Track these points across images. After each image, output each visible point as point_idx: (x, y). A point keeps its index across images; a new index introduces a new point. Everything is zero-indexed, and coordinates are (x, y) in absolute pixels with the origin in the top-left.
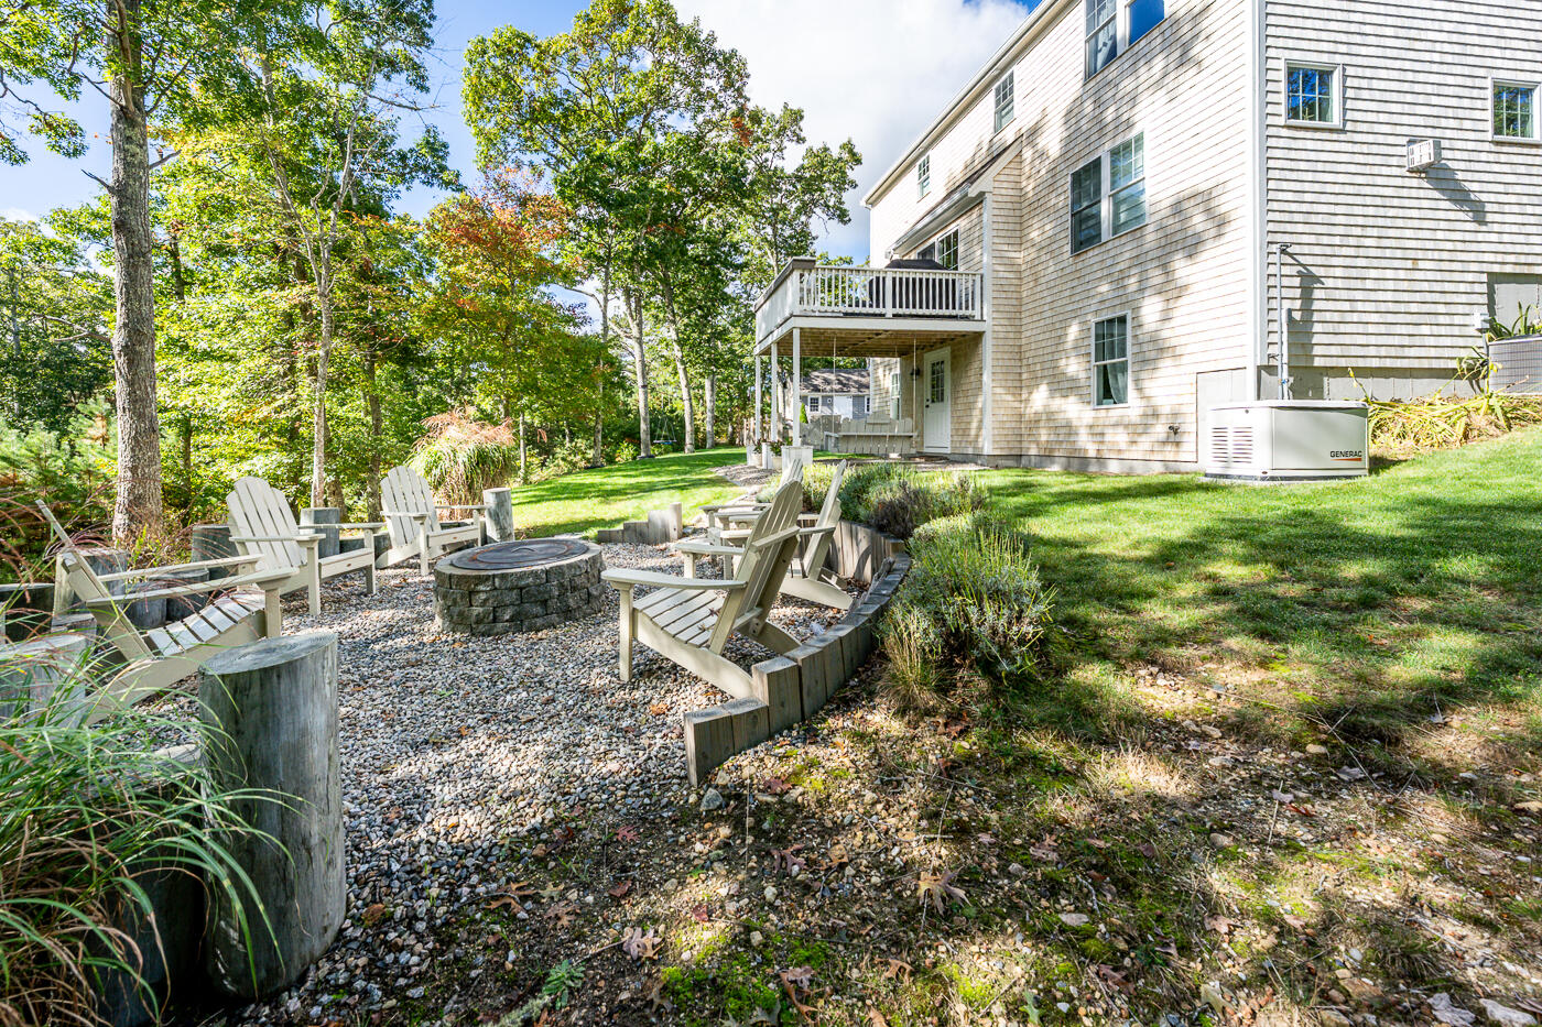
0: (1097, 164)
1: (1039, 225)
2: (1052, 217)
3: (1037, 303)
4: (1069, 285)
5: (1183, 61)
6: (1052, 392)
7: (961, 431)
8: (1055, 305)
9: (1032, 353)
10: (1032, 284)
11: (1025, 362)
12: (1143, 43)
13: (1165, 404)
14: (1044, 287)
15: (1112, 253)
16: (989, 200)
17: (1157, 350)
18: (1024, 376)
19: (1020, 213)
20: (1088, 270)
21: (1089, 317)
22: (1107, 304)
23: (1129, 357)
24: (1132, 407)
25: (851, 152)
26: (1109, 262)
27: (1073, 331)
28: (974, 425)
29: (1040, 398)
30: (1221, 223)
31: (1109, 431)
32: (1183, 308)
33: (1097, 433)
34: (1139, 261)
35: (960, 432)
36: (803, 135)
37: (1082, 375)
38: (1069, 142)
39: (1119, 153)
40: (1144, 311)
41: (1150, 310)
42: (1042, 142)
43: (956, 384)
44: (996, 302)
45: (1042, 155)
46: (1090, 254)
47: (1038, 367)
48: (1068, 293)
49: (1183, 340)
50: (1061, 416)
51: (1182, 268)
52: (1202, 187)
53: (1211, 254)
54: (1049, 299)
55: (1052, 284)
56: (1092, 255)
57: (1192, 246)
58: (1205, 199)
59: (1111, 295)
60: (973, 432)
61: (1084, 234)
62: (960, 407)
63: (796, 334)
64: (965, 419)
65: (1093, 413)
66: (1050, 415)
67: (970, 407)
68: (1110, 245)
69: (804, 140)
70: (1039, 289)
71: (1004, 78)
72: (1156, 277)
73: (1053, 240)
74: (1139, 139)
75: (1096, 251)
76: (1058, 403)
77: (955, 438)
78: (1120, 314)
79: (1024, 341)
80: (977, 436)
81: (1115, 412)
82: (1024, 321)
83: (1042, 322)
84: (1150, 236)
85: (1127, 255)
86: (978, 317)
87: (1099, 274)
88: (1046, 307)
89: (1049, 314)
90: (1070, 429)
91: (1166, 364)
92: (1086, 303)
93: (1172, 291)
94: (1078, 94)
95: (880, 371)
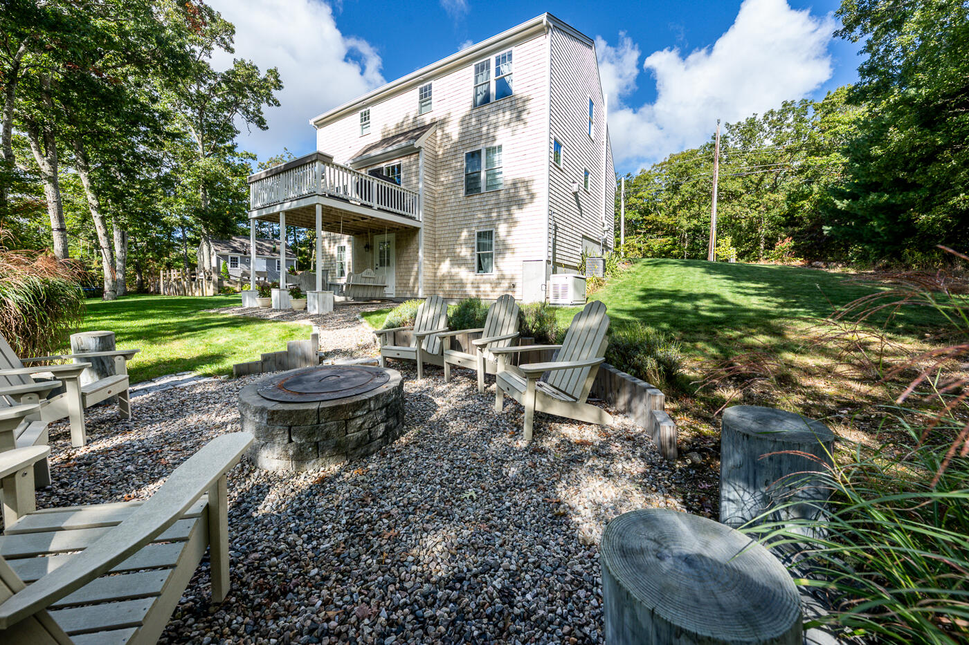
0: (479, 152)
1: (446, 175)
2: (454, 173)
3: (445, 217)
4: (463, 211)
5: (519, 118)
6: (452, 265)
7: (403, 283)
8: (455, 219)
9: (442, 243)
10: (442, 206)
11: (437, 248)
12: (502, 102)
13: (508, 273)
14: (449, 209)
15: (486, 199)
16: (423, 152)
17: (505, 248)
18: (437, 255)
19: (437, 165)
20: (474, 205)
21: (473, 229)
22: (483, 224)
23: (494, 251)
24: (493, 274)
25: (276, 78)
26: (484, 203)
27: (465, 234)
28: (412, 280)
29: (445, 267)
30: (532, 196)
31: (481, 285)
32: (516, 231)
33: (476, 285)
34: (498, 205)
35: (403, 285)
36: (232, 45)
37: (469, 257)
38: (463, 135)
39: (491, 151)
40: (499, 230)
41: (502, 229)
42: (448, 130)
43: (398, 256)
44: (426, 212)
45: (448, 136)
46: (475, 197)
47: (445, 251)
48: (463, 215)
49: (517, 246)
50: (457, 278)
51: (517, 213)
52: (527, 179)
53: (528, 209)
54: (452, 216)
55: (454, 208)
56: (476, 198)
57: (520, 204)
58: (526, 183)
59: (486, 220)
60: (411, 285)
61: (472, 185)
62: (402, 270)
63: (319, 209)
64: (406, 277)
65: (475, 277)
66: (451, 277)
67: (409, 271)
68: (485, 195)
69: (232, 51)
70: (446, 209)
71: (425, 84)
72: (505, 214)
73: (454, 185)
74: (500, 147)
75: (478, 197)
76: (455, 270)
77: (399, 289)
78: (489, 229)
79: (437, 237)
80: (414, 287)
81: (486, 276)
82: (437, 226)
83: (448, 228)
84: (502, 195)
85: (493, 202)
86: (417, 219)
87: (479, 208)
88: (451, 220)
89: (452, 224)
90: (462, 284)
91: (508, 255)
92: (472, 221)
93: (512, 222)
94: (468, 113)
95: (326, 243)
